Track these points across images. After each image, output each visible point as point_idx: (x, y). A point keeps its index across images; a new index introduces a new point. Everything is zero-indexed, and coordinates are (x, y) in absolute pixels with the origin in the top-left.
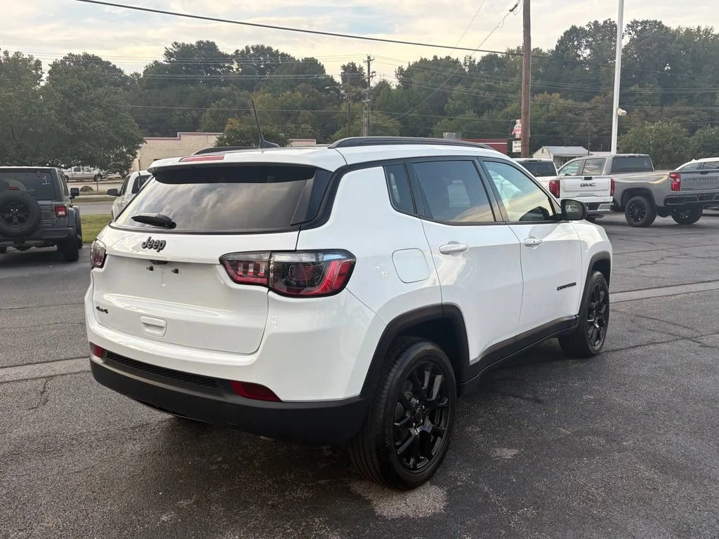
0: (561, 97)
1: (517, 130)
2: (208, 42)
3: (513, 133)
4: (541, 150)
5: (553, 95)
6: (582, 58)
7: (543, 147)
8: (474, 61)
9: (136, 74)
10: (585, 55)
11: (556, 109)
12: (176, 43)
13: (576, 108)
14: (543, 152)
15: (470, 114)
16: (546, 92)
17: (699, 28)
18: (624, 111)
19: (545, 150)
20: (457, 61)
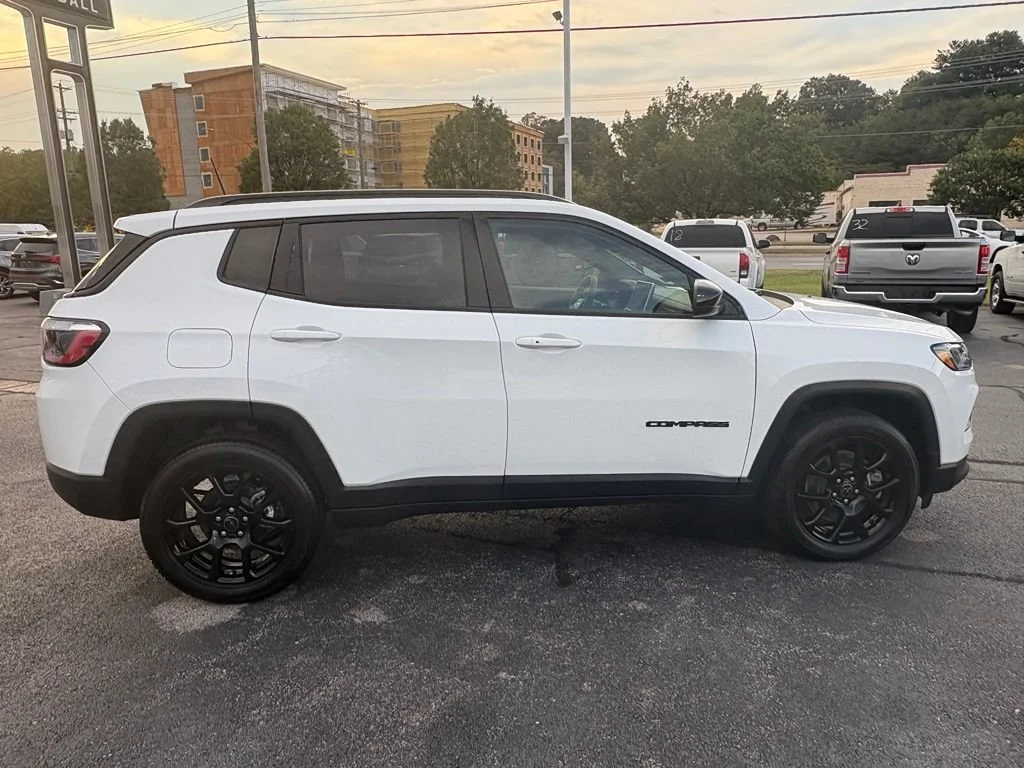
2: (1006, 32)
9: (892, 92)
12: (955, 43)
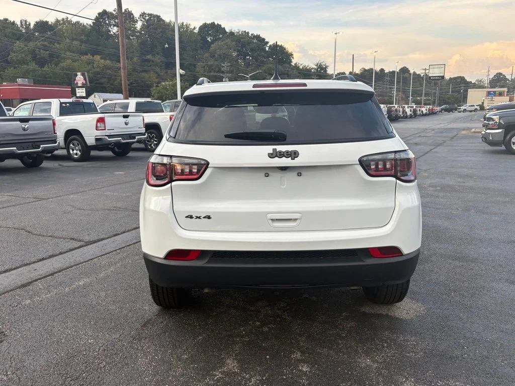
0: (101, 58)
1: (79, 80)
3: (76, 82)
4: (93, 96)
5: (95, 56)
6: (112, 33)
7: (95, 94)
8: (30, 24)
10: (114, 31)
11: (98, 67)
13: (112, 67)
14: (95, 97)
15: (33, 66)
16: (89, 54)
17: (183, 23)
18: (183, 71)
19: (96, 96)
20: (13, 23)
